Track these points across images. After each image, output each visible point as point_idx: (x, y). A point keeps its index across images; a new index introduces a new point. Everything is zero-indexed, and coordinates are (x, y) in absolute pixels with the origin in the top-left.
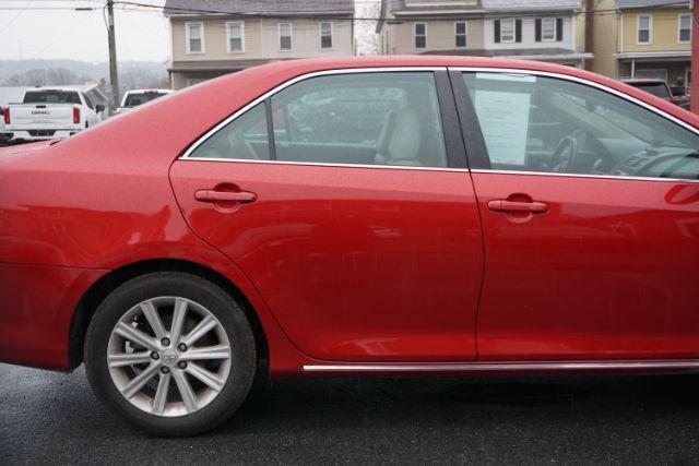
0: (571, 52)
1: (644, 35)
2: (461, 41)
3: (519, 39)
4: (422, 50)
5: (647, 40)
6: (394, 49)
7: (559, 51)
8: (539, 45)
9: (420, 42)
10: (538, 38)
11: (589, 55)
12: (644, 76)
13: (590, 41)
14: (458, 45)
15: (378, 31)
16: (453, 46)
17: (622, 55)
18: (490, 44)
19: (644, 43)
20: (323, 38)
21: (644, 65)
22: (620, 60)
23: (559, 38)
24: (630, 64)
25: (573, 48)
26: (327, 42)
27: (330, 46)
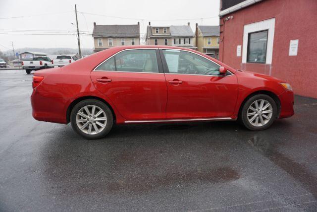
1: (209, 43)
3: (180, 43)
7: (190, 46)
8: (185, 45)
10: (184, 43)
12: (209, 52)
13: (197, 44)
15: (146, 41)
17: (204, 48)
19: (209, 45)
20: (132, 43)
21: (209, 50)
23: (190, 43)
24: (206, 50)
25: (193, 45)
27: (134, 44)
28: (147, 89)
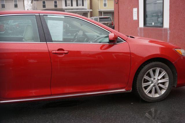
0: (86, 9)
1: (105, 5)
2: (56, 6)
3: (72, 5)
4: (44, 9)
5: (106, 6)
7: (83, 9)
8: (77, 7)
9: (44, 6)
10: (77, 5)
11: (91, 10)
12: (106, 16)
13: (91, 7)
14: (55, 7)
15: (32, 3)
16: (53, 7)
17: (100, 10)
18: (64, 7)
19: (105, 7)
20: (15, 5)
21: (106, 13)
22: (99, 11)
23: (83, 5)
24: (102, 13)
25: (87, 8)
26: (16, 6)
27: (17, 7)
28: (32, 61)
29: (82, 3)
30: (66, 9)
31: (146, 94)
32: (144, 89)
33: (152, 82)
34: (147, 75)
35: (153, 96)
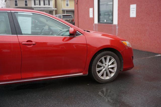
0: (52, 8)
1: (67, 5)
2: (26, 5)
3: (40, 5)
4: (16, 7)
5: (68, 6)
6: (10, 6)
7: (49, 8)
9: (16, 5)
10: (44, 5)
11: (56, 9)
12: (68, 14)
13: (56, 6)
15: (5, 2)
16: (24, 6)
17: (63, 9)
18: (33, 6)
19: (67, 6)
21: (68, 11)
22: (63, 10)
23: (49, 5)
24: (65, 11)
25: (52, 7)
29: (48, 3)
30: (35, 8)
31: (100, 76)
32: (97, 73)
33: (104, 67)
34: (100, 62)
35: (104, 78)
